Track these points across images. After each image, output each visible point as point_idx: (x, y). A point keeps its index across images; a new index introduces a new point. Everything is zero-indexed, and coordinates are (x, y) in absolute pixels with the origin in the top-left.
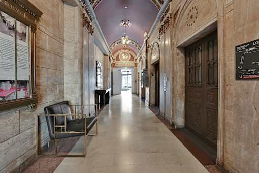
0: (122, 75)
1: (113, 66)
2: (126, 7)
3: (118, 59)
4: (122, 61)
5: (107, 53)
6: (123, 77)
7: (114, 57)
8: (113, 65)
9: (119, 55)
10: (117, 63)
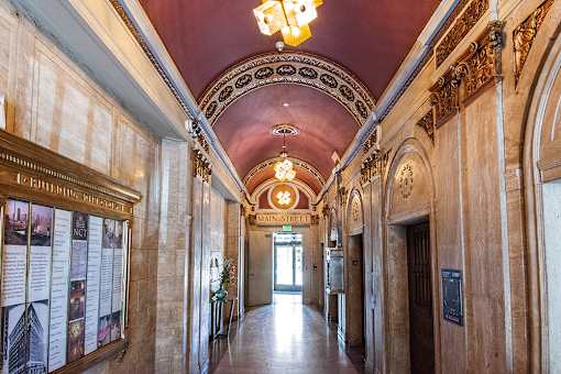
0: (276, 244)
1: (251, 224)
2: (286, 105)
3: (263, 202)
4: (275, 209)
5: (237, 196)
6: (279, 249)
7: (255, 198)
8: (251, 221)
9: (266, 193)
10: (263, 216)
